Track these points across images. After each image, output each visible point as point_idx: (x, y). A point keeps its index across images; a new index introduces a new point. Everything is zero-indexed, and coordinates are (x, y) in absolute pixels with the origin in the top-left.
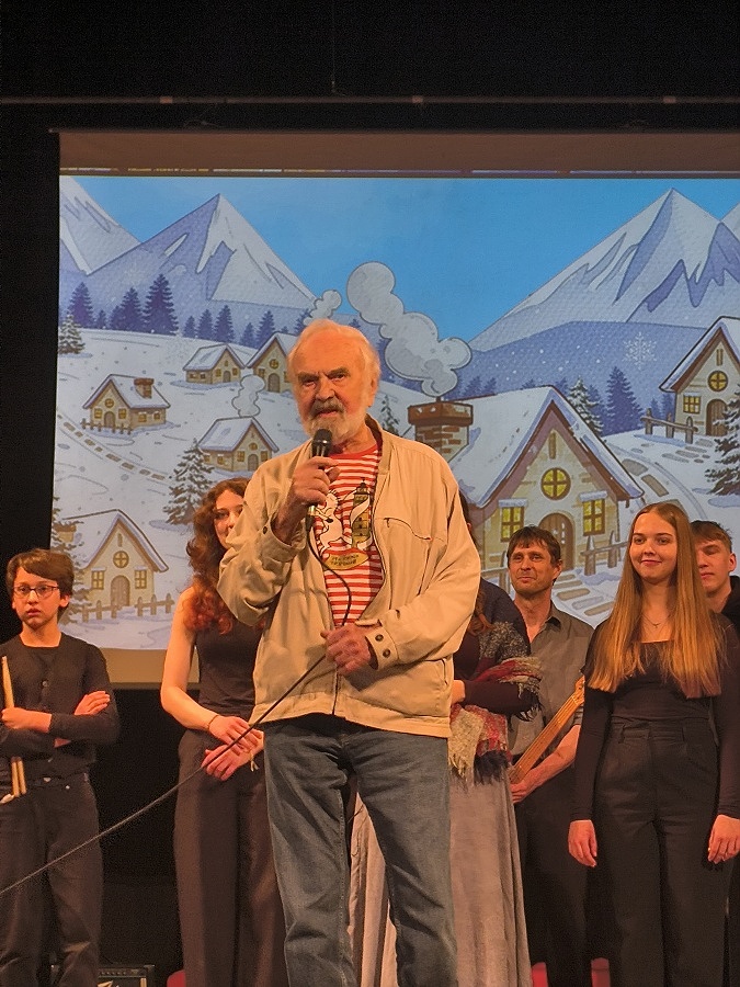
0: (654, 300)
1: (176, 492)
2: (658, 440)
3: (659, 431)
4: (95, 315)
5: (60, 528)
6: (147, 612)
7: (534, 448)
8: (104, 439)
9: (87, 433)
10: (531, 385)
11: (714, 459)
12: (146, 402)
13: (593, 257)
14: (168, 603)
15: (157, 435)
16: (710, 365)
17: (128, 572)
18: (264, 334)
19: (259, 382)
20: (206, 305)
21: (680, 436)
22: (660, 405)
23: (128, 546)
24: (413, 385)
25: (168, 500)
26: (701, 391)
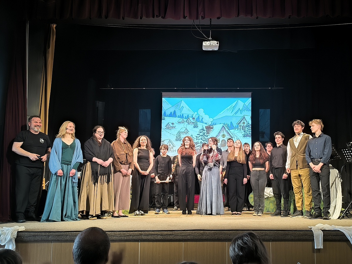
0: (236, 113)
1: (177, 137)
2: (236, 130)
3: (237, 129)
4: (167, 115)
5: (162, 141)
6: (173, 152)
7: (221, 131)
8: (168, 130)
9: (165, 130)
10: (220, 124)
11: (243, 133)
12: (173, 126)
13: (228, 108)
14: (176, 151)
15: (174, 130)
16: (243, 121)
17: (171, 147)
18: (188, 118)
19: (187, 123)
20: (180, 114)
21: (239, 130)
22: (237, 126)
23: (171, 144)
24: (206, 124)
25: (175, 138)
26: (242, 124)
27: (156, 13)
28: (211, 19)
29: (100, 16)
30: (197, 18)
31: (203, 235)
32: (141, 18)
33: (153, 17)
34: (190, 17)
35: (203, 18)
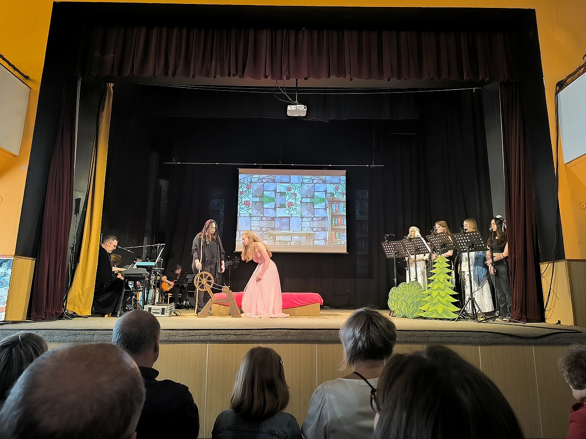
27: (233, 71)
28: (297, 80)
29: (166, 74)
30: (281, 79)
31: (286, 335)
32: (215, 78)
33: (229, 76)
34: (273, 78)
35: (288, 78)
